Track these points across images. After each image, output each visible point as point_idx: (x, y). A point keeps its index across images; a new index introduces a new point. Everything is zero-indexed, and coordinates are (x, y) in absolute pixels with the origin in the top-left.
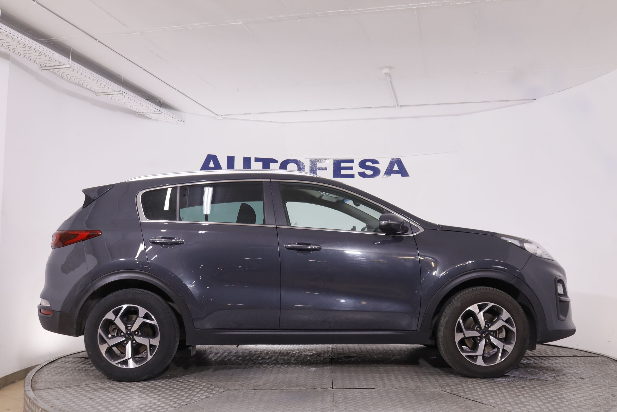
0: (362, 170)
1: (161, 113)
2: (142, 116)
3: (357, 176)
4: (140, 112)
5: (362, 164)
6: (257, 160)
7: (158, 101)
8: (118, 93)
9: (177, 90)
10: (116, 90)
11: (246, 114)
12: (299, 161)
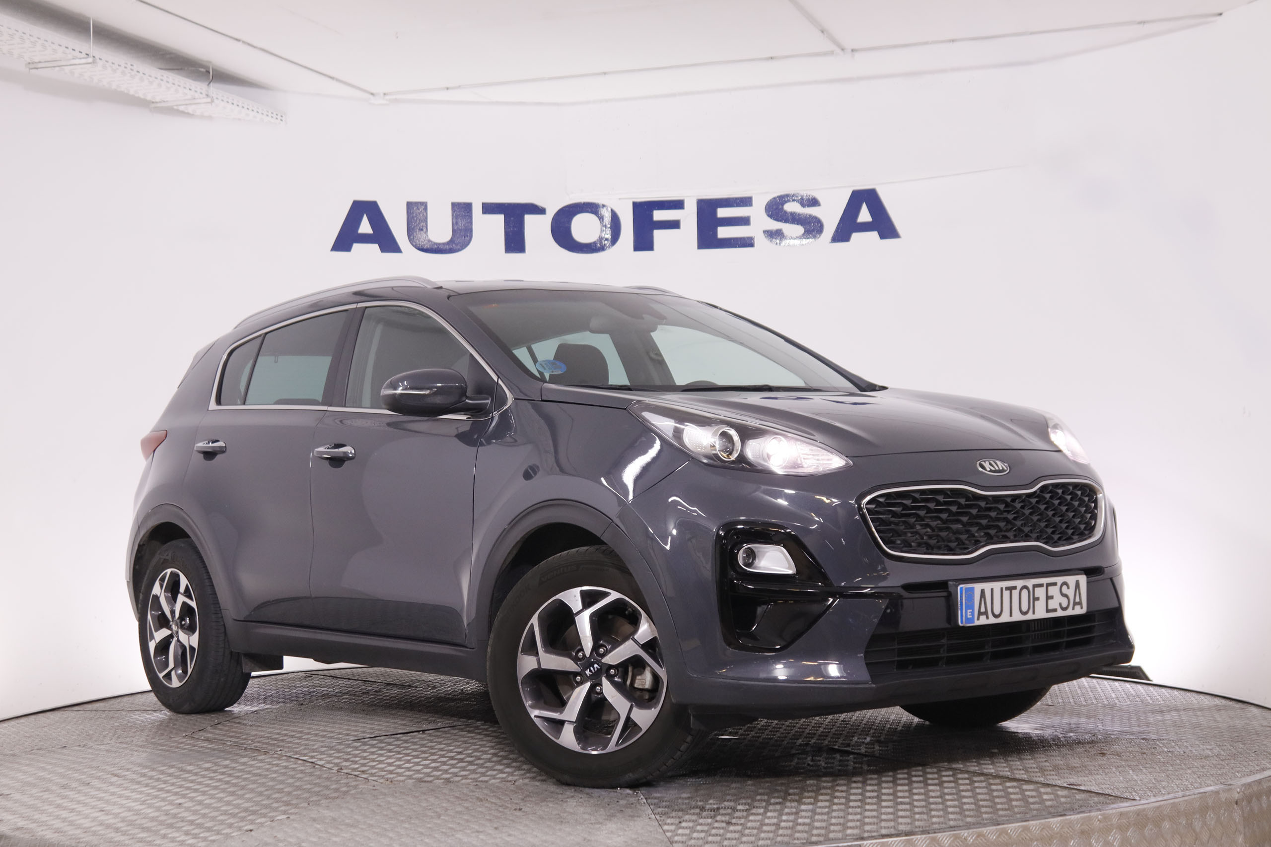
0: (775, 225)
1: (212, 101)
2: (171, 111)
3: (760, 240)
4: (158, 100)
5: (775, 209)
6: (489, 209)
7: (202, 70)
8: (83, 61)
9: (244, 42)
10: (76, 54)
11: (447, 89)
12: (604, 206)
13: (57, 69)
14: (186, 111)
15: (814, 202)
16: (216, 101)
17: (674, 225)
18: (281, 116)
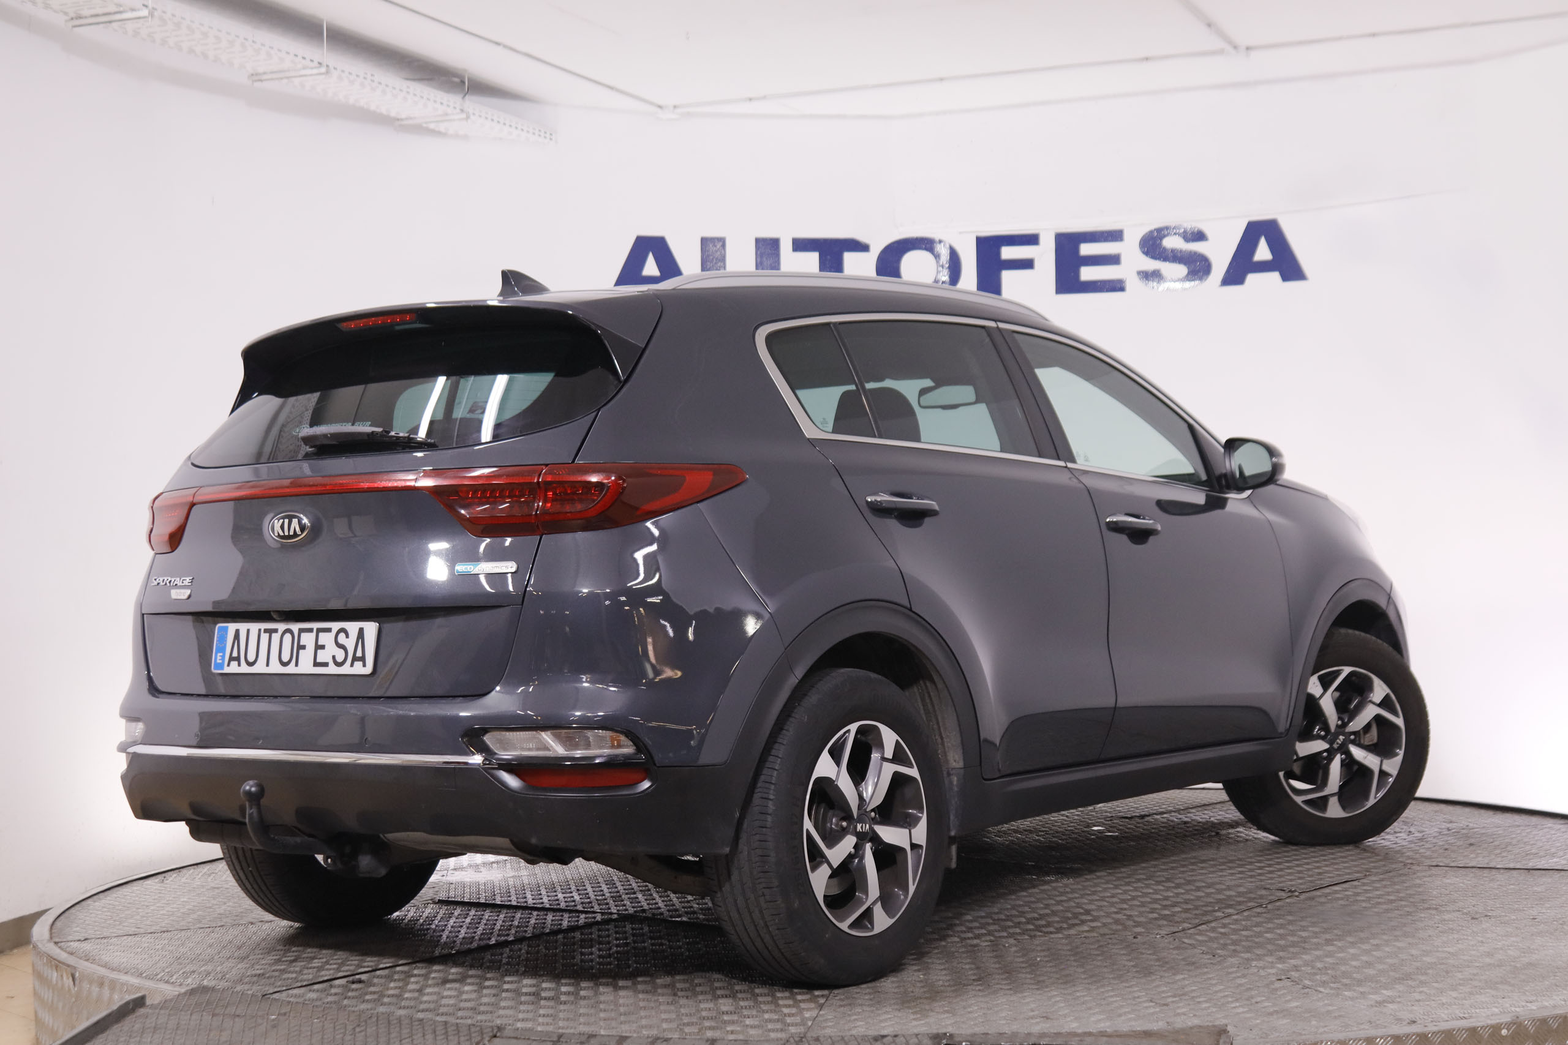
0: (1151, 265)
1: (468, 118)
2: (419, 129)
3: (1133, 283)
4: (403, 116)
5: (1152, 245)
6: (800, 245)
7: (456, 80)
8: (315, 71)
9: (505, 46)
10: (307, 63)
11: (750, 99)
12: (940, 242)
13: (285, 81)
14: (437, 129)
15: (1200, 236)
16: (472, 117)
17: (1027, 264)
18: (551, 134)
